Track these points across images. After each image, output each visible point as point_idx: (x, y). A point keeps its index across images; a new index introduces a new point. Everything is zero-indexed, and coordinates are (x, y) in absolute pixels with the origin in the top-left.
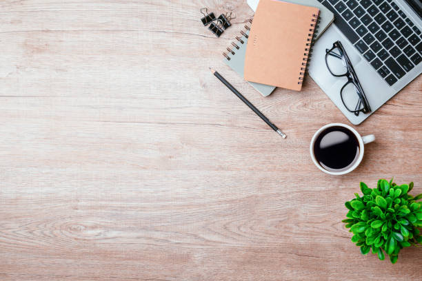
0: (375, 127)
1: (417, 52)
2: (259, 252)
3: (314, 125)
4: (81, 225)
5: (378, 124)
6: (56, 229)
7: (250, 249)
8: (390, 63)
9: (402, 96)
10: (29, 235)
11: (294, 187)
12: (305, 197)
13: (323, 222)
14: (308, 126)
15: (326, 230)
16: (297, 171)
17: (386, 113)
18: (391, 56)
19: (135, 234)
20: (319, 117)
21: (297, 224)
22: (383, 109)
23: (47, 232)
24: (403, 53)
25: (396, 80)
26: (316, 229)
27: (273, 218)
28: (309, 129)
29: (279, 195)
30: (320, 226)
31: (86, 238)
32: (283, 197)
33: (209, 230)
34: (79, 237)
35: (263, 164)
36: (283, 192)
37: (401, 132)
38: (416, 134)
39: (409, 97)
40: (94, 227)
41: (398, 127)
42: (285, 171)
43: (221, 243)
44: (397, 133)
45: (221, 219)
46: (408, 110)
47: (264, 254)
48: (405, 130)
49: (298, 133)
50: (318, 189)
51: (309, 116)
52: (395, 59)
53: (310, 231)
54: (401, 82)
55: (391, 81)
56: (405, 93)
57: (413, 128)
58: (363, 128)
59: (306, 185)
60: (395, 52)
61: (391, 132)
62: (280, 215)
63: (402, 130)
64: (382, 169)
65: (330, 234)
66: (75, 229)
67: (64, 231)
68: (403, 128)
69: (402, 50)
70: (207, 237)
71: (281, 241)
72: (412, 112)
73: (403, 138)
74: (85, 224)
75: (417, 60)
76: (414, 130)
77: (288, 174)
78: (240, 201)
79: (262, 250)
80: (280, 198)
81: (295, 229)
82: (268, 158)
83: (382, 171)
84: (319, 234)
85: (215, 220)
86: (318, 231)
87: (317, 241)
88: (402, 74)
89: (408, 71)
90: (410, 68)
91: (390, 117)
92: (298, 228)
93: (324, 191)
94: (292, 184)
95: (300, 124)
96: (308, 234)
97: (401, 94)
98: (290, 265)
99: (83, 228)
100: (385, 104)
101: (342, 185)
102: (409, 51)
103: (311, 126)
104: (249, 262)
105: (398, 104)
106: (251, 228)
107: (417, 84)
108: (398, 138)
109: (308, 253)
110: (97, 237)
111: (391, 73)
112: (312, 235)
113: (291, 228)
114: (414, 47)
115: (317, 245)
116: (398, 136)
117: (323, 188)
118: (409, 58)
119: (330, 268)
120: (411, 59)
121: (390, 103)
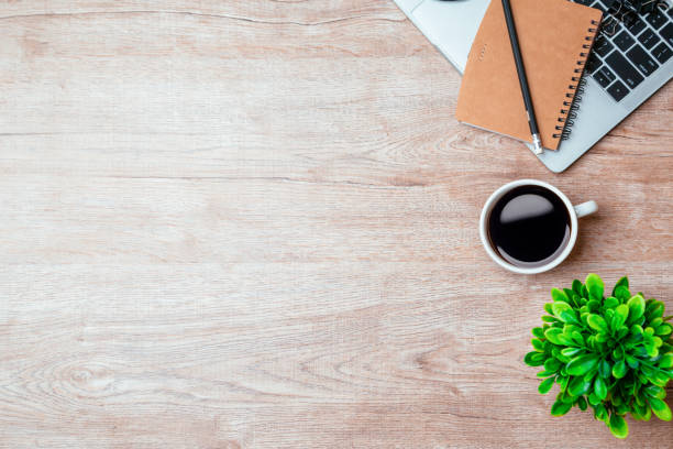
0: (593, 176)
1: (663, 40)
2: (386, 413)
3: (482, 176)
4: (87, 369)
5: (598, 172)
6: (56, 379)
7: (364, 407)
8: (616, 61)
9: (638, 120)
10: (22, 391)
11: (448, 289)
12: (469, 307)
13: (503, 353)
14: (470, 178)
15: (510, 367)
16: (453, 259)
17: (612, 152)
18: (616, 48)
19: (151, 385)
20: (491, 161)
21: (456, 358)
22: (604, 145)
23: (44, 386)
24: (638, 42)
25: (628, 92)
26: (490, 367)
27: (411, 348)
28: (472, 183)
29: (419, 304)
30: (499, 360)
31: (93, 395)
32: (430, 309)
33: (265, 372)
34: (84, 394)
35: (391, 247)
36: (430, 298)
37: (639, 185)
38: (666, 187)
39: (652, 121)
40: (102, 375)
41: (633, 176)
42: (431, 259)
43: (294, 397)
44: (632, 186)
45: (294, 351)
46: (649, 146)
47: (396, 416)
48: (646, 182)
49: (453, 192)
50: (491, 291)
51: (473, 159)
52: (624, 54)
53: (479, 370)
54: (636, 96)
55: (618, 93)
56: (643, 114)
57: (661, 177)
58: (570, 179)
59: (469, 285)
60: (624, 41)
61: (620, 184)
62: (424, 341)
63: (641, 181)
64: (607, 252)
65: (516, 376)
66: (79, 379)
67: (65, 383)
68: (643, 178)
69: (635, 38)
70: (259, 387)
71: (427, 391)
72: (658, 148)
73: (643, 196)
74: (92, 368)
75: (664, 55)
76: (663, 181)
77: (438, 265)
78: (340, 317)
79: (392, 408)
80: (422, 310)
81: (452, 367)
82: (399, 237)
83: (607, 257)
84: (495, 375)
85: (279, 355)
86: (495, 369)
87: (493, 388)
88: (638, 80)
89: (647, 75)
90: (651, 69)
91: (619, 158)
92: (456, 365)
93: (503, 296)
94: (445, 284)
95: (457, 174)
96: (475, 377)
97: (637, 116)
98: (444, 436)
99: (88, 374)
100: (607, 135)
101: (535, 284)
102: (649, 39)
103: (475, 179)
104: (363, 431)
105: (632, 136)
106: (368, 367)
107: (665, 98)
108: (635, 196)
109: (475, 411)
110: (106, 393)
111: (618, 78)
112: (483, 377)
113: (444, 366)
114: (657, 32)
115: (493, 397)
116: (635, 192)
117: (502, 291)
118: (649, 52)
119: (517, 439)
120: (653, 53)
121: (618, 132)
